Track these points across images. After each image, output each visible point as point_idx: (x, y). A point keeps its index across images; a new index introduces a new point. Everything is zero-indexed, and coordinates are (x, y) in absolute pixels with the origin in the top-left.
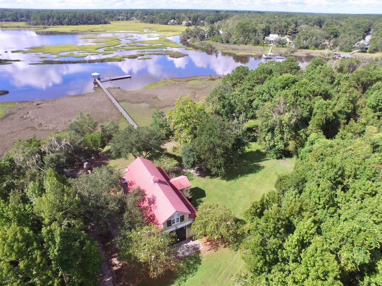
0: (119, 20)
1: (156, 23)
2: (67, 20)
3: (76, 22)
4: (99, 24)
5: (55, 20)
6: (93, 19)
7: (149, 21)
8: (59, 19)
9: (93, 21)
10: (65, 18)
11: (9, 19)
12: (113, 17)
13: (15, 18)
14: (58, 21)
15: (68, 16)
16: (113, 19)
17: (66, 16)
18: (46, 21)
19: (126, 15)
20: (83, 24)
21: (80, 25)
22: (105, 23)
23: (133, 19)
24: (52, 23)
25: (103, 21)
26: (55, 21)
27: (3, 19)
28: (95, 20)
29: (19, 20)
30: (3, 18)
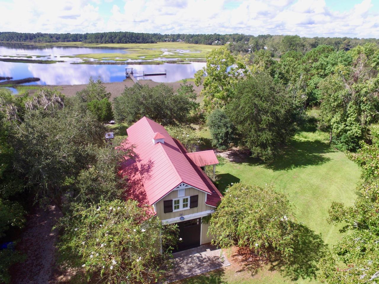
0: (165, 41)
1: (200, 43)
2: (117, 38)
3: (125, 40)
4: (146, 43)
5: (107, 38)
6: (141, 38)
7: (193, 41)
8: (111, 38)
9: (141, 40)
10: (116, 38)
11: (71, 39)
12: (160, 39)
13: (75, 38)
14: (110, 40)
15: (119, 35)
16: (160, 40)
17: (118, 35)
18: (99, 40)
19: (173, 37)
20: (132, 43)
21: (129, 43)
22: (152, 42)
23: (179, 41)
24: (104, 42)
25: (150, 40)
26: (107, 40)
27: (66, 40)
28: (143, 39)
29: (78, 40)
30: (66, 38)
